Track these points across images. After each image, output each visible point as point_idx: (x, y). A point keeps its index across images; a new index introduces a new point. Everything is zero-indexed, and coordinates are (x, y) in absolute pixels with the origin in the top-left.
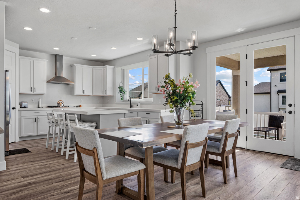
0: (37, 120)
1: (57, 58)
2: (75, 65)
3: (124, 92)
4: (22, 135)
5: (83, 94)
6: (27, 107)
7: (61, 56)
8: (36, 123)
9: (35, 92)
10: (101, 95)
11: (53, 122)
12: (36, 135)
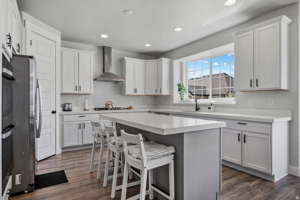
0: (82, 126)
1: (105, 51)
2: (125, 58)
3: (185, 91)
4: (65, 146)
5: (134, 94)
6: (71, 110)
7: (110, 49)
8: (80, 130)
9: (80, 92)
10: (154, 94)
11: (99, 136)
12: (81, 144)
